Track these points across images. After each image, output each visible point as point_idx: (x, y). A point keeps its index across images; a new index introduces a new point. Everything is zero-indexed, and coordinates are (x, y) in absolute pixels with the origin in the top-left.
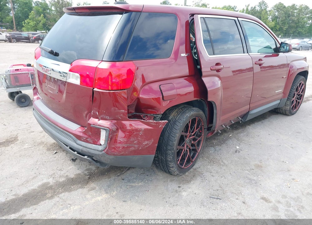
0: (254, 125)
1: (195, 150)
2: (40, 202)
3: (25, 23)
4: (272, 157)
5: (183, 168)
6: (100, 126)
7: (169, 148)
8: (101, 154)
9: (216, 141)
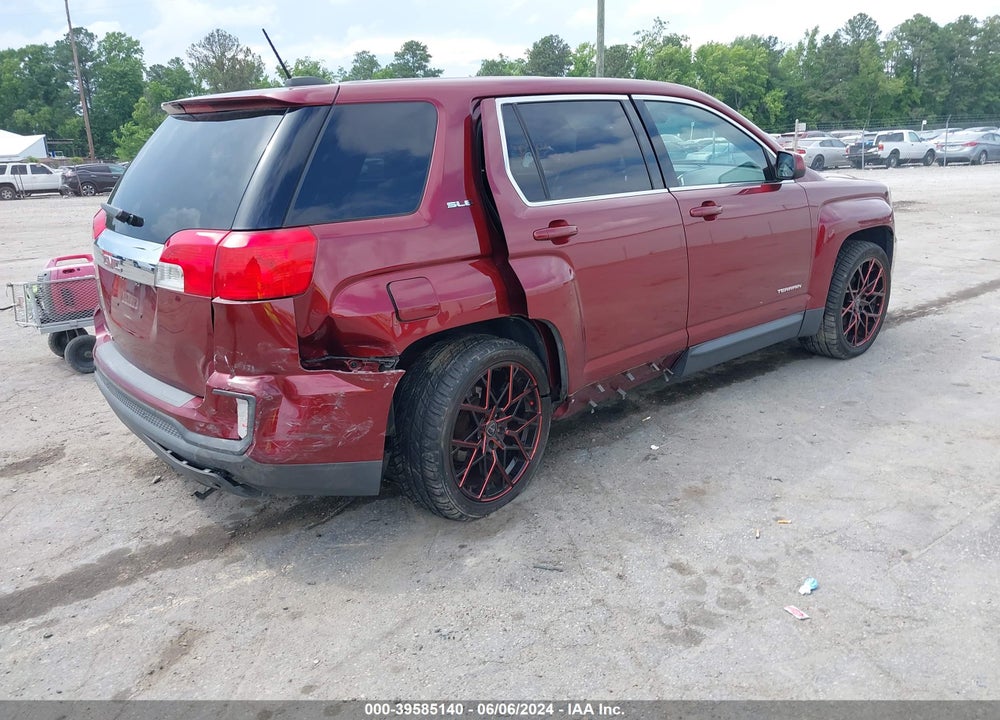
0: (727, 388)
1: (518, 455)
2: (98, 591)
3: (120, 136)
4: (743, 468)
5: (479, 501)
6: (233, 390)
7: (427, 443)
8: (241, 460)
9: (601, 434)
